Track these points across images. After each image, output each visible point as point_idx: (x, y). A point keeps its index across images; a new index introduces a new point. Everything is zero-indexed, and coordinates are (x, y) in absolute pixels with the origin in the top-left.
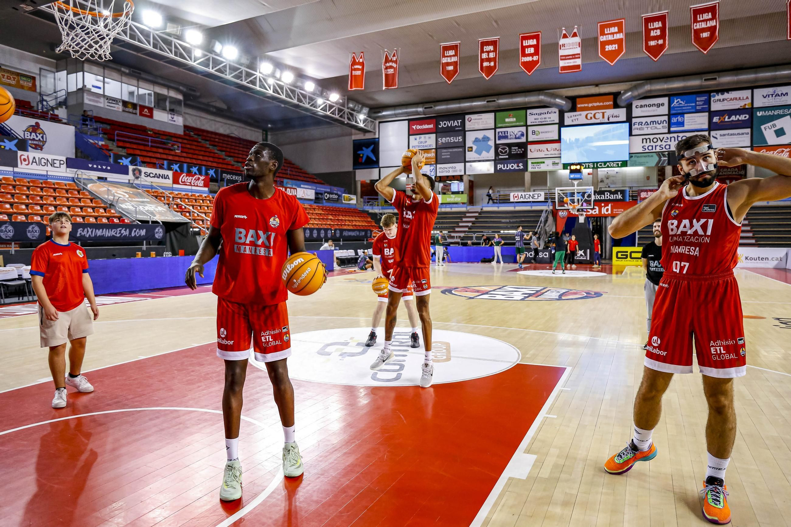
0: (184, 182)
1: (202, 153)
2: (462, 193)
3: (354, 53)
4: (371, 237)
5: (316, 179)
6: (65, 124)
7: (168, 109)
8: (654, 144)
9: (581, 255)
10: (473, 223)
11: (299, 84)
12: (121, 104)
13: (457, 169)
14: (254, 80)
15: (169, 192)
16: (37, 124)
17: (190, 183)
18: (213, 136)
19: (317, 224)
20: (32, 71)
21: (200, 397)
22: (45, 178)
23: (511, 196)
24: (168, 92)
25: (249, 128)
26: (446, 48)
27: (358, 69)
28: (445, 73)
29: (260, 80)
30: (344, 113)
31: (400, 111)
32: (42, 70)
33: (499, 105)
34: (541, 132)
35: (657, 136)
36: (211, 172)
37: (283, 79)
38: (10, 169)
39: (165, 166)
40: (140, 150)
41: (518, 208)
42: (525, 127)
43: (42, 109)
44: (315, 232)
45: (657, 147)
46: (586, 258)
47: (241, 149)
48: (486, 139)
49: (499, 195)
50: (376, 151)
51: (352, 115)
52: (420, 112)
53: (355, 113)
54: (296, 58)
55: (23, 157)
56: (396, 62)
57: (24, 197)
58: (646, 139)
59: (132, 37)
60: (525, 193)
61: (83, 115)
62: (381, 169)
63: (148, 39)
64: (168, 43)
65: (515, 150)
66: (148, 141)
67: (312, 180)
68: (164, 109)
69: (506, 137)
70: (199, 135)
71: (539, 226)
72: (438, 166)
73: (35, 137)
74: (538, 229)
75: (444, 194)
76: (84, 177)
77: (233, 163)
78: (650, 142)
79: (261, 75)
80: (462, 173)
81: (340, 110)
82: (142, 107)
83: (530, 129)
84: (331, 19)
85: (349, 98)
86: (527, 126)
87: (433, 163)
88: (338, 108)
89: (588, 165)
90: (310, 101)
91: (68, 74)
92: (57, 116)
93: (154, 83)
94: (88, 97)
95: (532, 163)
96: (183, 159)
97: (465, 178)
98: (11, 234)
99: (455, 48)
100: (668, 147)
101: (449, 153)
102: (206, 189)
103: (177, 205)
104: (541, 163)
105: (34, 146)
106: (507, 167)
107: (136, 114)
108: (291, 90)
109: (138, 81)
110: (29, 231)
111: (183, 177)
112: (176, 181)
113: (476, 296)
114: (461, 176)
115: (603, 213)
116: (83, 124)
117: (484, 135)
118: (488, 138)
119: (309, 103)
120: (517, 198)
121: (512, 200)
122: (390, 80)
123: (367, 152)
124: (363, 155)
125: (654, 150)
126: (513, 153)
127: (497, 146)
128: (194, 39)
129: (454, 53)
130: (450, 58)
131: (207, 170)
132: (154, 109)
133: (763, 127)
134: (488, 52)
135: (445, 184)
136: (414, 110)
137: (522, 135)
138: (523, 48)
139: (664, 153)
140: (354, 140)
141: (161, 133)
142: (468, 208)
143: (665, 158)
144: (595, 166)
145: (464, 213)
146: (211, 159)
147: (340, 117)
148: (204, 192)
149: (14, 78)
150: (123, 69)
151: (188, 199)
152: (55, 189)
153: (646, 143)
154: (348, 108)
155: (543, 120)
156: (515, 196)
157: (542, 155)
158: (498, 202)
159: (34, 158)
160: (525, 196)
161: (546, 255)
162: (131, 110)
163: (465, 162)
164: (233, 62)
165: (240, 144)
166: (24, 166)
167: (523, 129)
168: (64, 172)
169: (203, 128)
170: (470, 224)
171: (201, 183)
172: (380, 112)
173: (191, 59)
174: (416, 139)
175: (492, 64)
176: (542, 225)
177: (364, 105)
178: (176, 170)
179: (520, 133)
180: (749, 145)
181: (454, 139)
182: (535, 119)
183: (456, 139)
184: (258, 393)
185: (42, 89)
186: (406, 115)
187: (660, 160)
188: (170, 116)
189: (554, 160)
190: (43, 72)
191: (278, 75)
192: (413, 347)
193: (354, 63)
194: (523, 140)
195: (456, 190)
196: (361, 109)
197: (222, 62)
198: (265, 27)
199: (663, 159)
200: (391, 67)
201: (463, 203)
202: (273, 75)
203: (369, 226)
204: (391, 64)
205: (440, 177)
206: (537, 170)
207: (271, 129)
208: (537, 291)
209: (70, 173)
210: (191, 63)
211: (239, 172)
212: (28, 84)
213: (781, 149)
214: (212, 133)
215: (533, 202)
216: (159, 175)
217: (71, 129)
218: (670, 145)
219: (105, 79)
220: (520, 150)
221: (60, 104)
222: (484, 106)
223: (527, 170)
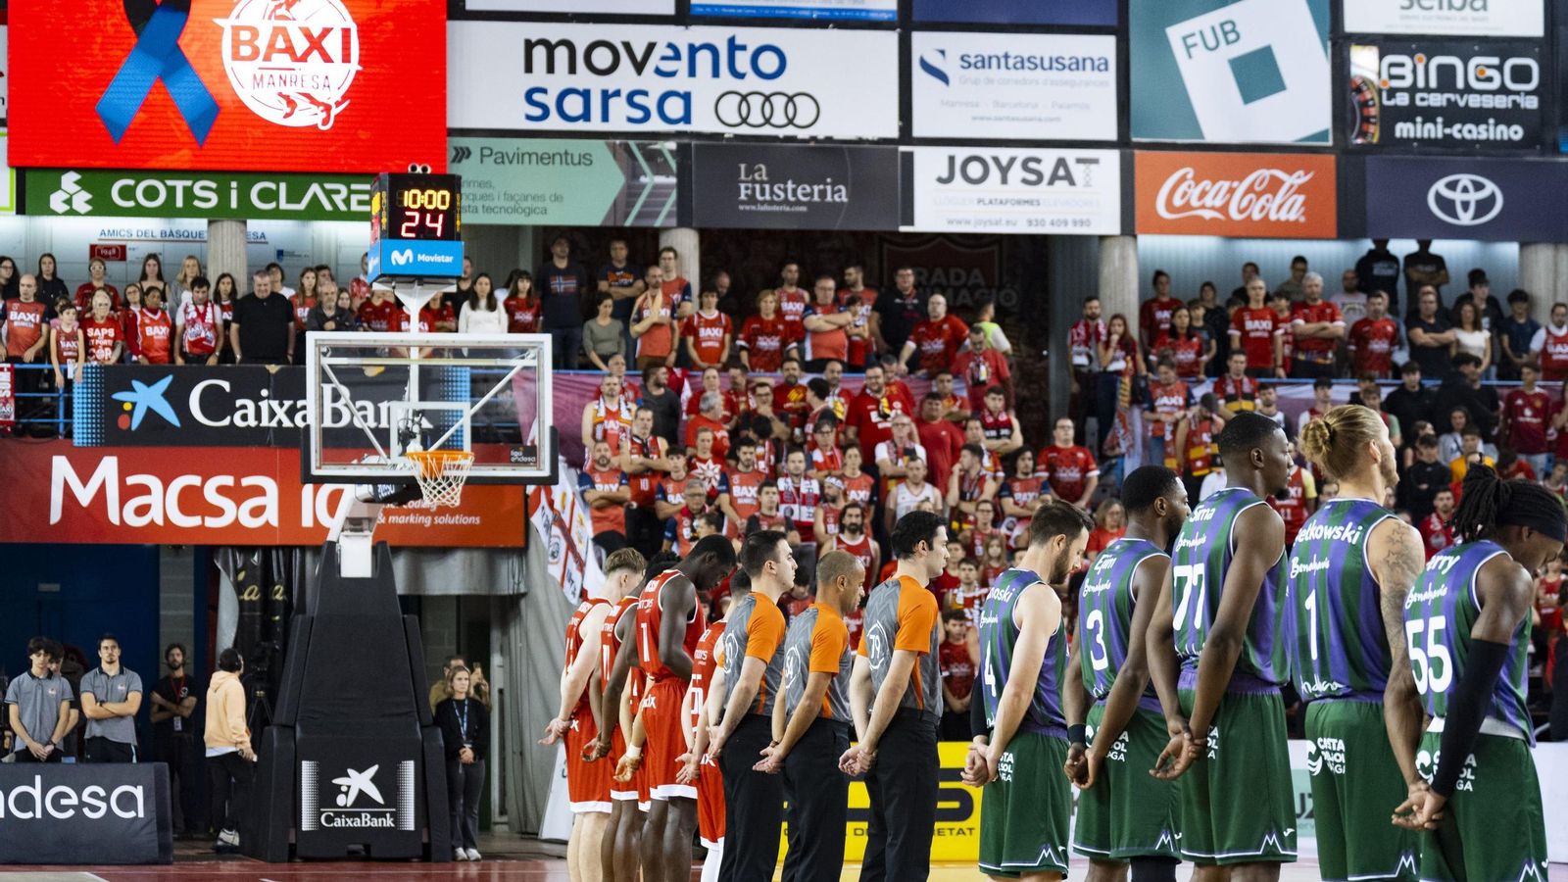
8: (596, 85)
9: (363, 799)
35: (615, 33)
45: (612, 102)
46: (396, 817)
58: (550, 48)
78: (572, 70)
89: (188, 192)
100: (674, 107)
115: (307, 521)
125: (596, 124)
133: (1175, 33)
139: (659, 145)
143: (661, 180)
144: (234, 204)
153: (551, 69)
161: (127, 801)
180: (1112, 135)
187: (631, 192)
199: (650, 180)
213: (1266, 173)
218: (686, 97)
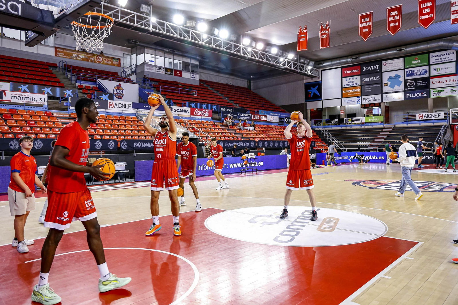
0: (197, 114)
1: (210, 96)
2: (381, 115)
3: (300, 27)
4: (314, 146)
5: (281, 109)
6: (134, 83)
7: (190, 70)
10: (388, 135)
11: (267, 50)
12: (164, 70)
13: (377, 98)
14: (239, 49)
15: (188, 120)
16: (120, 84)
17: (201, 114)
18: (217, 85)
19: (279, 138)
20: (119, 55)
21: (165, 244)
22: (121, 114)
23: (417, 116)
24: (190, 61)
25: (239, 79)
26: (363, 17)
27: (303, 37)
28: (362, 34)
29: (242, 49)
30: (298, 66)
31: (336, 62)
32: (124, 55)
33: (407, 52)
34: (441, 69)
36: (214, 107)
37: (257, 48)
38: (104, 110)
39: (187, 105)
40: (174, 96)
41: (423, 124)
42: (428, 66)
43: (124, 76)
44: (276, 143)
47: (234, 92)
48: (398, 77)
49: (408, 116)
50: (320, 90)
51: (303, 67)
52: (349, 61)
53: (305, 66)
54: (264, 34)
55: (110, 104)
56: (328, 30)
57: (110, 126)
59: (168, 31)
60: (428, 114)
61: (144, 78)
62: (323, 101)
63: (176, 31)
64: (187, 32)
65: (420, 83)
66: (178, 91)
67: (278, 110)
68: (188, 71)
69: (413, 74)
70: (209, 85)
71: (439, 137)
72: (363, 97)
73: (119, 92)
74: (438, 139)
75: (368, 116)
76: (141, 113)
77: (228, 101)
79: (244, 46)
80: (380, 101)
81: (295, 64)
82: (176, 71)
83: (432, 67)
84: (284, 7)
85: (301, 56)
86: (429, 65)
87: (359, 95)
88: (293, 63)
90: (275, 60)
91: (137, 56)
92: (130, 79)
93: (183, 56)
94: (147, 67)
95: (434, 92)
96: (198, 100)
97: (382, 105)
98: (100, 146)
99: (369, 16)
101: (370, 88)
102: (210, 118)
103: (192, 128)
104: (441, 91)
105: (118, 97)
106: (414, 95)
107: (172, 75)
108: (262, 54)
109: (173, 55)
110: (109, 144)
111: (196, 111)
112: (192, 114)
113: (376, 187)
114: (380, 103)
116: (144, 83)
117: (396, 74)
118: (399, 76)
119: (274, 61)
120: (422, 117)
121: (418, 118)
122: (324, 43)
123: (314, 90)
124: (311, 92)
126: (418, 85)
127: (405, 81)
128: (202, 28)
129: (368, 20)
130: (366, 23)
131: (211, 106)
132: (183, 71)
134: (394, 16)
135: (368, 109)
136: (345, 60)
137: (426, 72)
138: (421, 10)
140: (305, 83)
141: (186, 85)
142: (384, 125)
145: (381, 129)
146: (215, 99)
147: (295, 68)
148: (209, 119)
149: (110, 61)
150: (165, 50)
151: (199, 124)
152: (125, 121)
154: (300, 63)
155: (443, 60)
156: (420, 116)
157: (442, 85)
158: (407, 120)
159: (116, 103)
160: (428, 115)
162: (170, 73)
163: (382, 93)
164: (226, 40)
165: (233, 89)
166: (111, 108)
167: (427, 68)
168: (131, 111)
169: (211, 81)
170: (385, 137)
171: (207, 114)
172: (322, 64)
173: (201, 41)
174: (347, 80)
175: (397, 24)
176: (442, 136)
177: (311, 60)
178: (193, 107)
179: (424, 71)
181: (374, 78)
182: (436, 60)
183: (375, 79)
184: (199, 244)
185: (124, 65)
186: (340, 64)
188: (191, 74)
189: (452, 89)
190: (125, 56)
191: (254, 45)
192: (312, 220)
193: (300, 33)
194: (427, 75)
195: (377, 113)
196: (309, 62)
197: (218, 40)
198: (244, 16)
200: (325, 34)
201: (381, 122)
202: (250, 45)
203: (314, 139)
204: (325, 32)
205: (365, 105)
206: (438, 96)
207: (253, 79)
208: (425, 185)
209: (134, 111)
210: (201, 43)
211: (231, 107)
212: (116, 63)
214: (216, 83)
215: (434, 120)
216: (183, 110)
217: (137, 86)
219: (156, 56)
220: (424, 83)
221: (133, 73)
222: (395, 54)
223: (430, 97)
